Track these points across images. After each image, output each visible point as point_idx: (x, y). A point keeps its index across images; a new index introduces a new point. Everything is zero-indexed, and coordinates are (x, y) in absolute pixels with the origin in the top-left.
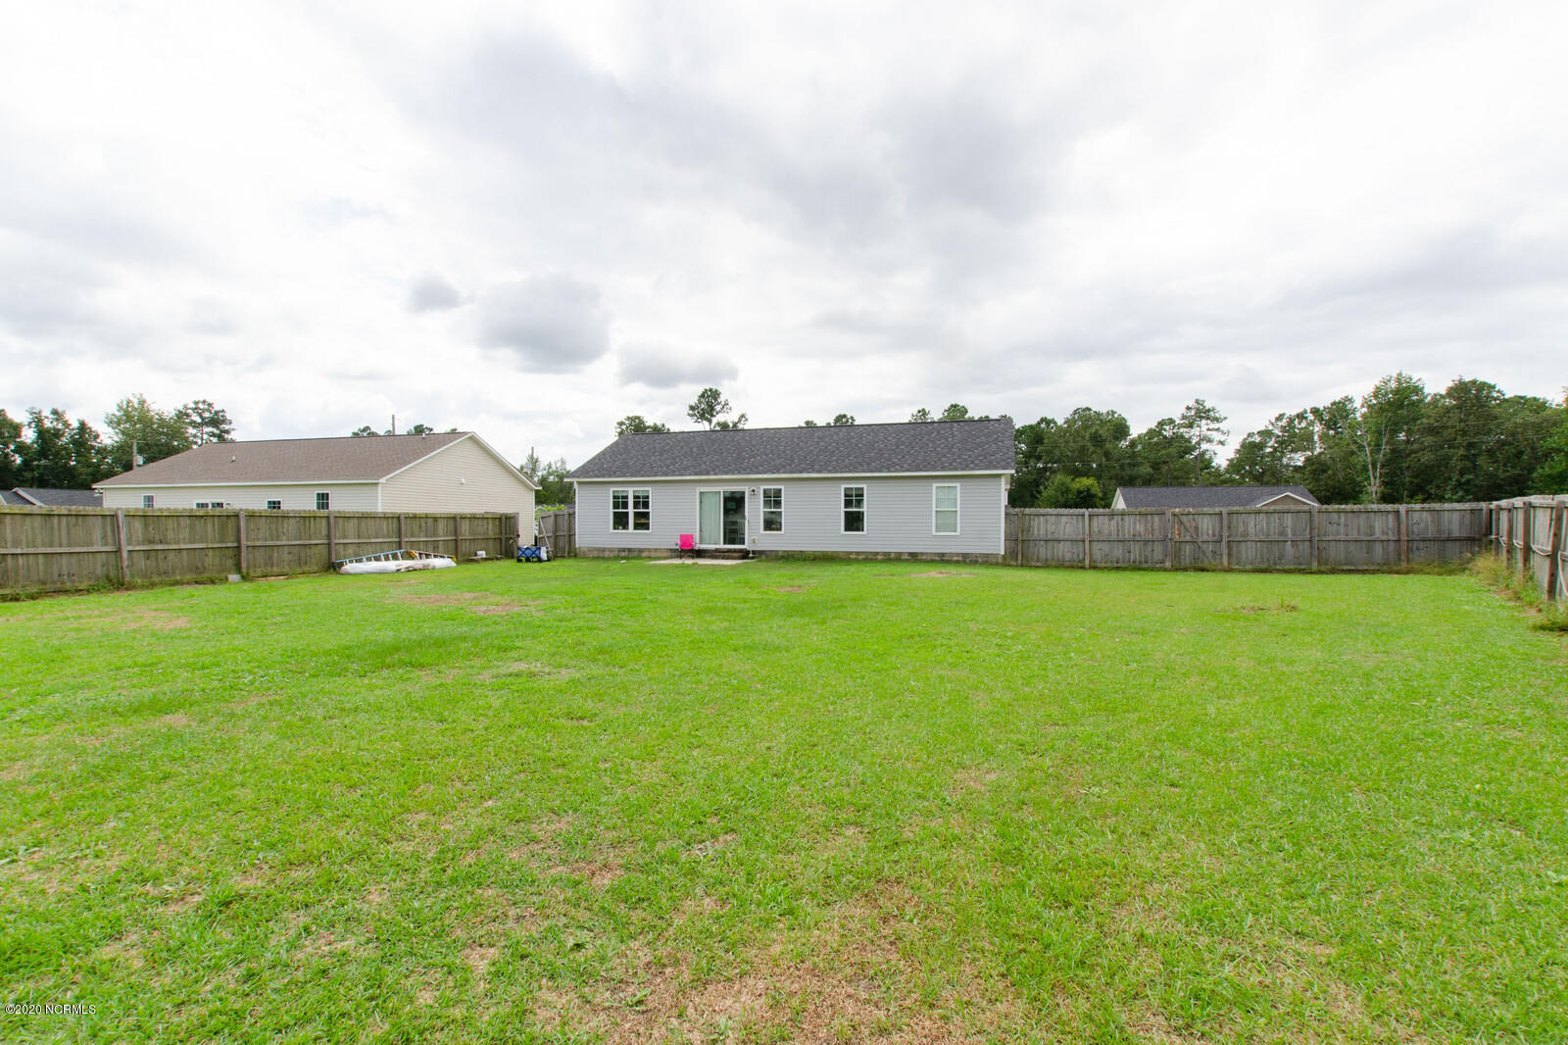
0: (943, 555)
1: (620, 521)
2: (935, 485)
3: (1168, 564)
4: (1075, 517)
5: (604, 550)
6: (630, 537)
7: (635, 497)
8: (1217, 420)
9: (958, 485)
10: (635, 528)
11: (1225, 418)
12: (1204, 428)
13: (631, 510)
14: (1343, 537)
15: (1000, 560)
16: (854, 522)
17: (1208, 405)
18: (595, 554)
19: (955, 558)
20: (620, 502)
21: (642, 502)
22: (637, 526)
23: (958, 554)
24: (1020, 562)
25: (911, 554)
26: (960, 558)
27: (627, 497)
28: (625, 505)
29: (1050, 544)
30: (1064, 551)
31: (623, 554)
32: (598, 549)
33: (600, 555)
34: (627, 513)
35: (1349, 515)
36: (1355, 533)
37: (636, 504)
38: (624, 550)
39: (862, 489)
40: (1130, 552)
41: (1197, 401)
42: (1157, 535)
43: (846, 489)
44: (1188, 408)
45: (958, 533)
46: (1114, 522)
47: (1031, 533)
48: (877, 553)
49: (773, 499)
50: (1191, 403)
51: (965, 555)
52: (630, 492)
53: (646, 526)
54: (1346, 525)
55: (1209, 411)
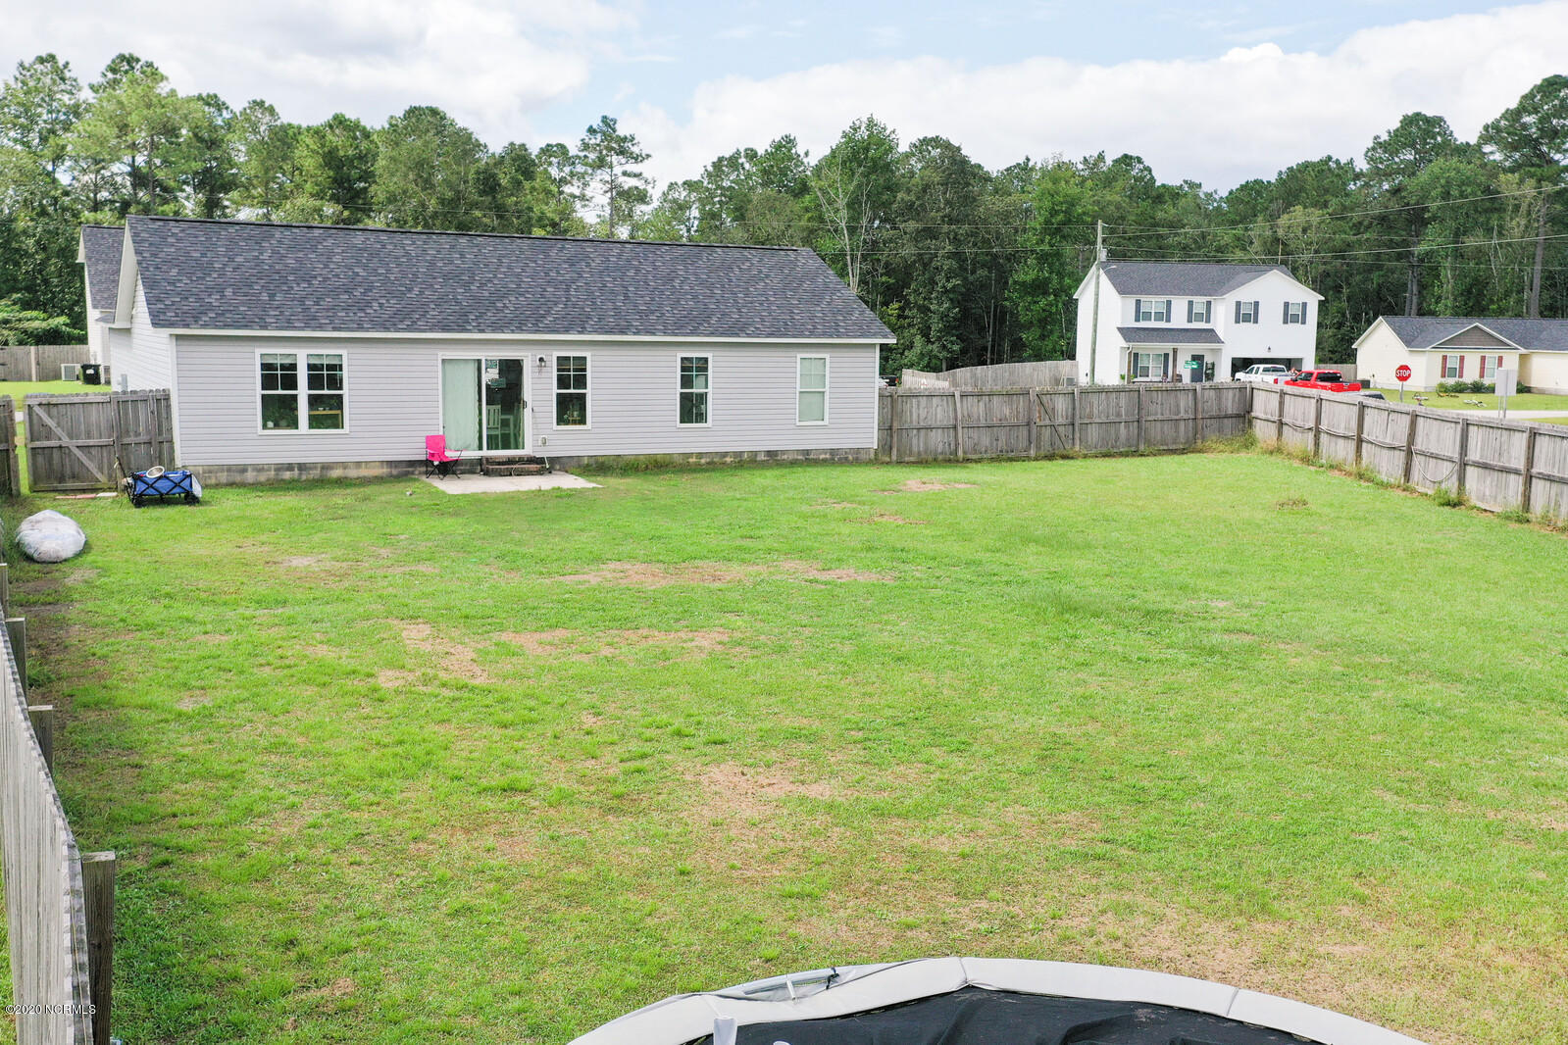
0: (807, 452)
1: (279, 411)
2: (800, 356)
3: (1032, 453)
4: (945, 398)
5: (243, 469)
6: (303, 443)
7: (311, 367)
8: (637, 159)
9: (827, 356)
10: (311, 426)
11: (648, 156)
12: (618, 170)
13: (303, 392)
14: (1160, 417)
15: (872, 456)
16: (692, 409)
17: (622, 130)
18: (223, 477)
19: (822, 457)
20: (276, 377)
21: (326, 377)
22: (315, 422)
23: (824, 451)
24: (894, 458)
25: (769, 453)
26: (828, 456)
27: (293, 367)
28: (291, 382)
29: (923, 432)
30: (938, 441)
31: (287, 475)
32: (229, 469)
33: (236, 479)
34: (294, 398)
35: (1165, 393)
36: (1168, 412)
37: (314, 381)
38: (290, 467)
39: (706, 360)
40: (997, 440)
41: (605, 119)
42: (1023, 420)
43: (683, 359)
44: (591, 131)
45: (826, 422)
46: (981, 404)
47: (904, 418)
48: (725, 454)
49: (572, 375)
50: (596, 123)
51: (833, 452)
52: (302, 358)
53: (335, 422)
54: (1162, 404)
55: (625, 139)
